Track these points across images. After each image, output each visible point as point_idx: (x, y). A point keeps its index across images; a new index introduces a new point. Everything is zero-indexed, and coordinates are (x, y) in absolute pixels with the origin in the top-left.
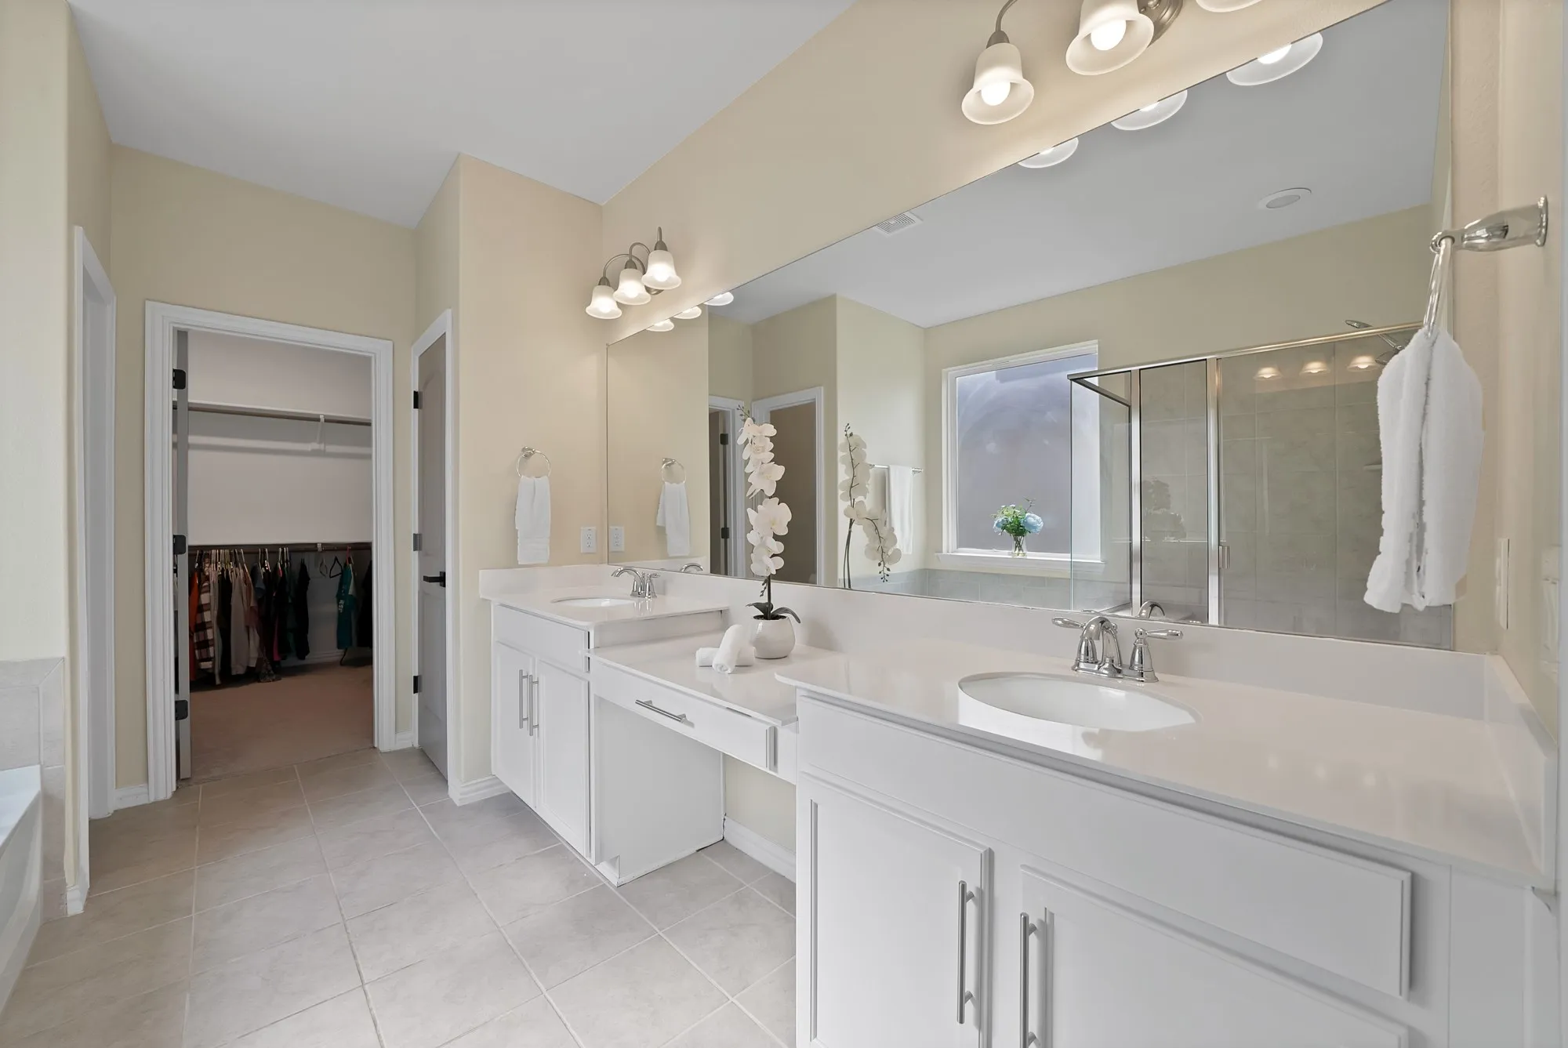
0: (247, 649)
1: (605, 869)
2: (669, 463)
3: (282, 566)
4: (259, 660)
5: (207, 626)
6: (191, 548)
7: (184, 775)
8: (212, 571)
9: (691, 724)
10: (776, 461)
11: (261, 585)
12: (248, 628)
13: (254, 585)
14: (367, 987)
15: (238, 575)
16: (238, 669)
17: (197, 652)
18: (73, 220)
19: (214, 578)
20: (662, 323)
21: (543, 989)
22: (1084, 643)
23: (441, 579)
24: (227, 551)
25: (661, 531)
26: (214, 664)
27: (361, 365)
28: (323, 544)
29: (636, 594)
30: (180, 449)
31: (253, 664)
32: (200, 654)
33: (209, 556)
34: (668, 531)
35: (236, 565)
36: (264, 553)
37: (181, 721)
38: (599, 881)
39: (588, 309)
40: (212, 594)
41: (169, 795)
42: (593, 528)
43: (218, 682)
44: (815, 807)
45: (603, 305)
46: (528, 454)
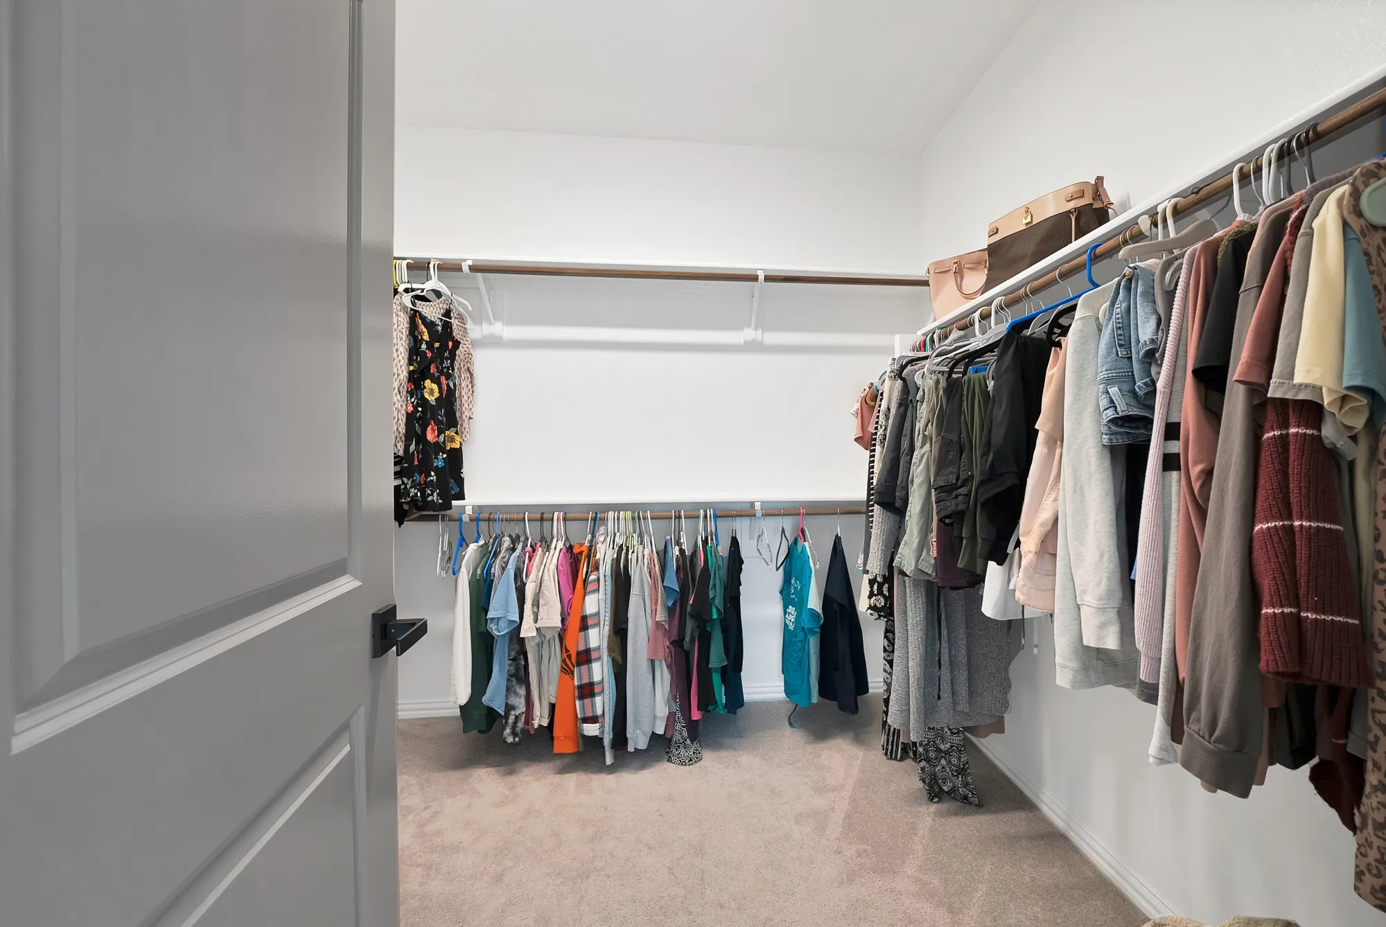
3: (704, 543)
4: (671, 719)
5: (594, 655)
11: (672, 578)
12: (652, 662)
13: (663, 582)
15: (642, 557)
17: (577, 702)
19: (607, 564)
24: (629, 514)
26: (602, 727)
28: (763, 502)
31: (660, 728)
32: (583, 708)
35: (639, 542)
36: (678, 516)
40: (601, 594)
43: (609, 760)
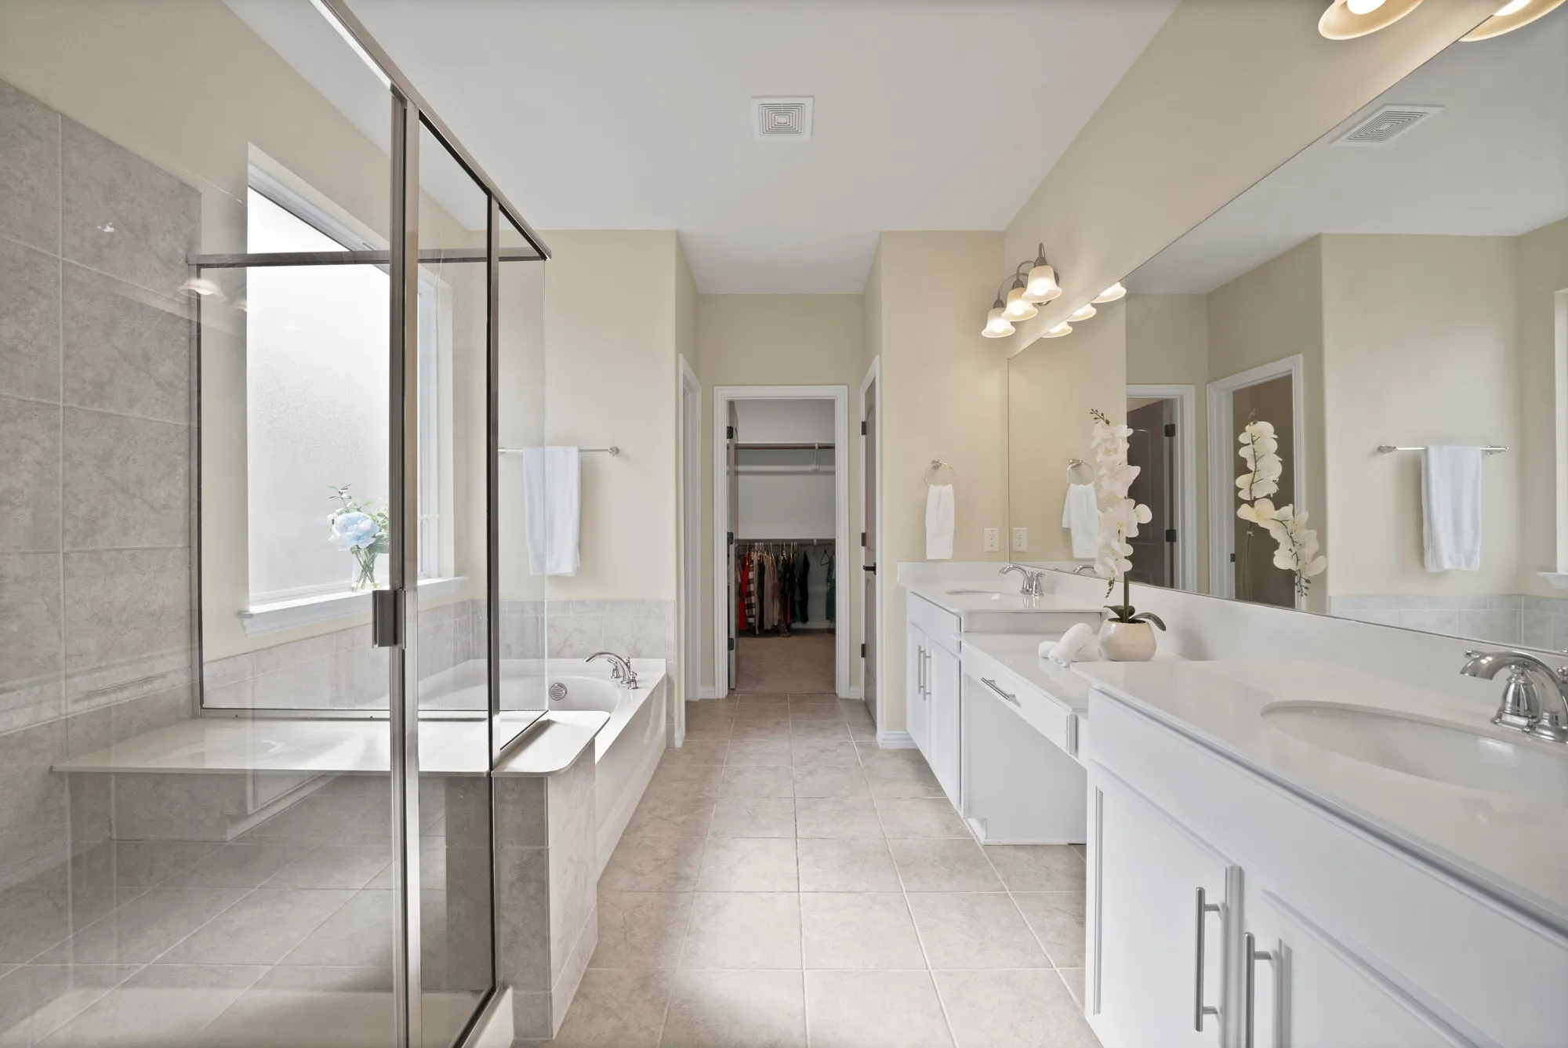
0: (773, 614)
1: (974, 825)
2: (1077, 465)
3: (793, 555)
4: (779, 621)
5: (752, 594)
6: (738, 541)
7: (732, 686)
8: (755, 557)
9: (1018, 704)
10: (1131, 461)
11: (780, 568)
12: (773, 598)
13: (777, 568)
14: (798, 840)
15: (769, 560)
16: (768, 626)
18: (679, 350)
19: (756, 562)
20: (1059, 328)
21: (904, 890)
22: (1512, 687)
23: (873, 569)
24: (763, 544)
25: (1067, 532)
26: (752, 621)
27: (828, 405)
28: (818, 540)
29: (1026, 592)
30: (733, 474)
31: (776, 624)
33: (753, 546)
34: (1073, 533)
35: (768, 554)
36: (783, 545)
37: (731, 651)
38: (970, 835)
39: (985, 333)
40: (754, 573)
41: (724, 696)
42: (997, 529)
43: (756, 632)
44: (1100, 795)
45: (998, 326)
46: (936, 466)
